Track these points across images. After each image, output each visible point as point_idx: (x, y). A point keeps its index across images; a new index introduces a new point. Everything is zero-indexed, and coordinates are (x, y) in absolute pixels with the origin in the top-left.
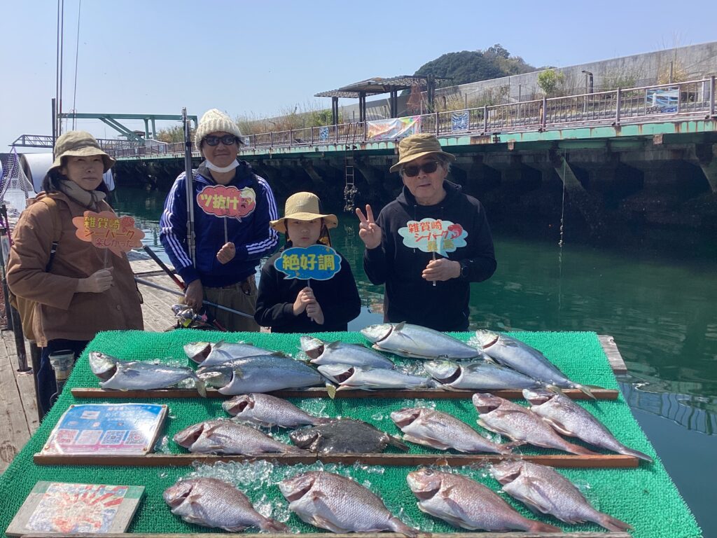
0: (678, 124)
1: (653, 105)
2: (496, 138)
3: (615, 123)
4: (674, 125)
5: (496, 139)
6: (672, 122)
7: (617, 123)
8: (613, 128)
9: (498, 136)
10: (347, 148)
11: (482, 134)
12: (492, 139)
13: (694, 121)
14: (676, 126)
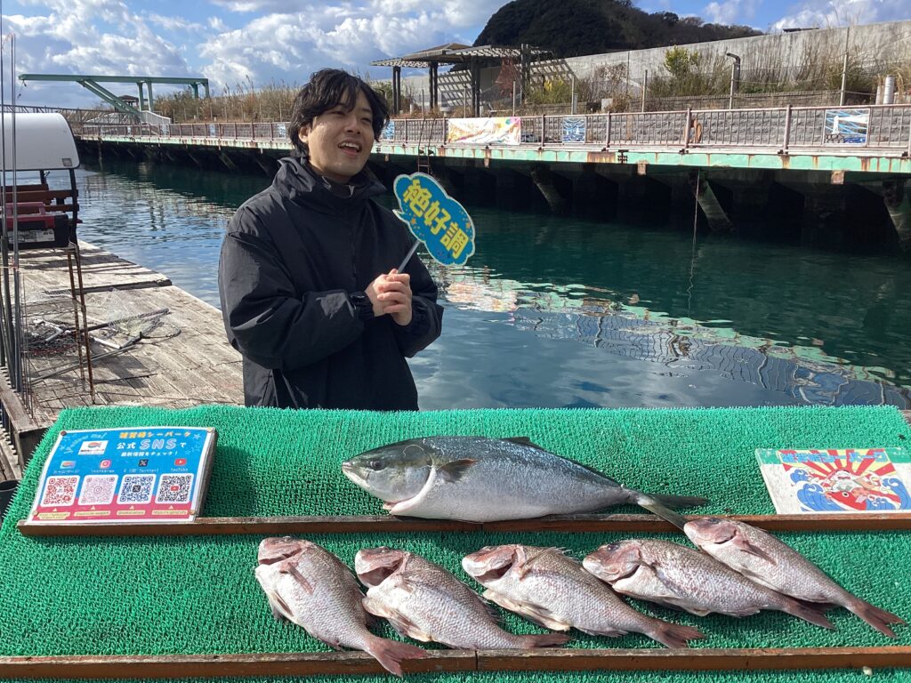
0: (865, 160)
1: (835, 131)
2: (622, 156)
3: (781, 152)
4: (860, 160)
5: (622, 158)
6: (858, 157)
7: (785, 151)
8: (779, 158)
9: (625, 154)
10: (420, 152)
11: (604, 150)
12: (617, 158)
13: (887, 158)
14: (863, 161)
